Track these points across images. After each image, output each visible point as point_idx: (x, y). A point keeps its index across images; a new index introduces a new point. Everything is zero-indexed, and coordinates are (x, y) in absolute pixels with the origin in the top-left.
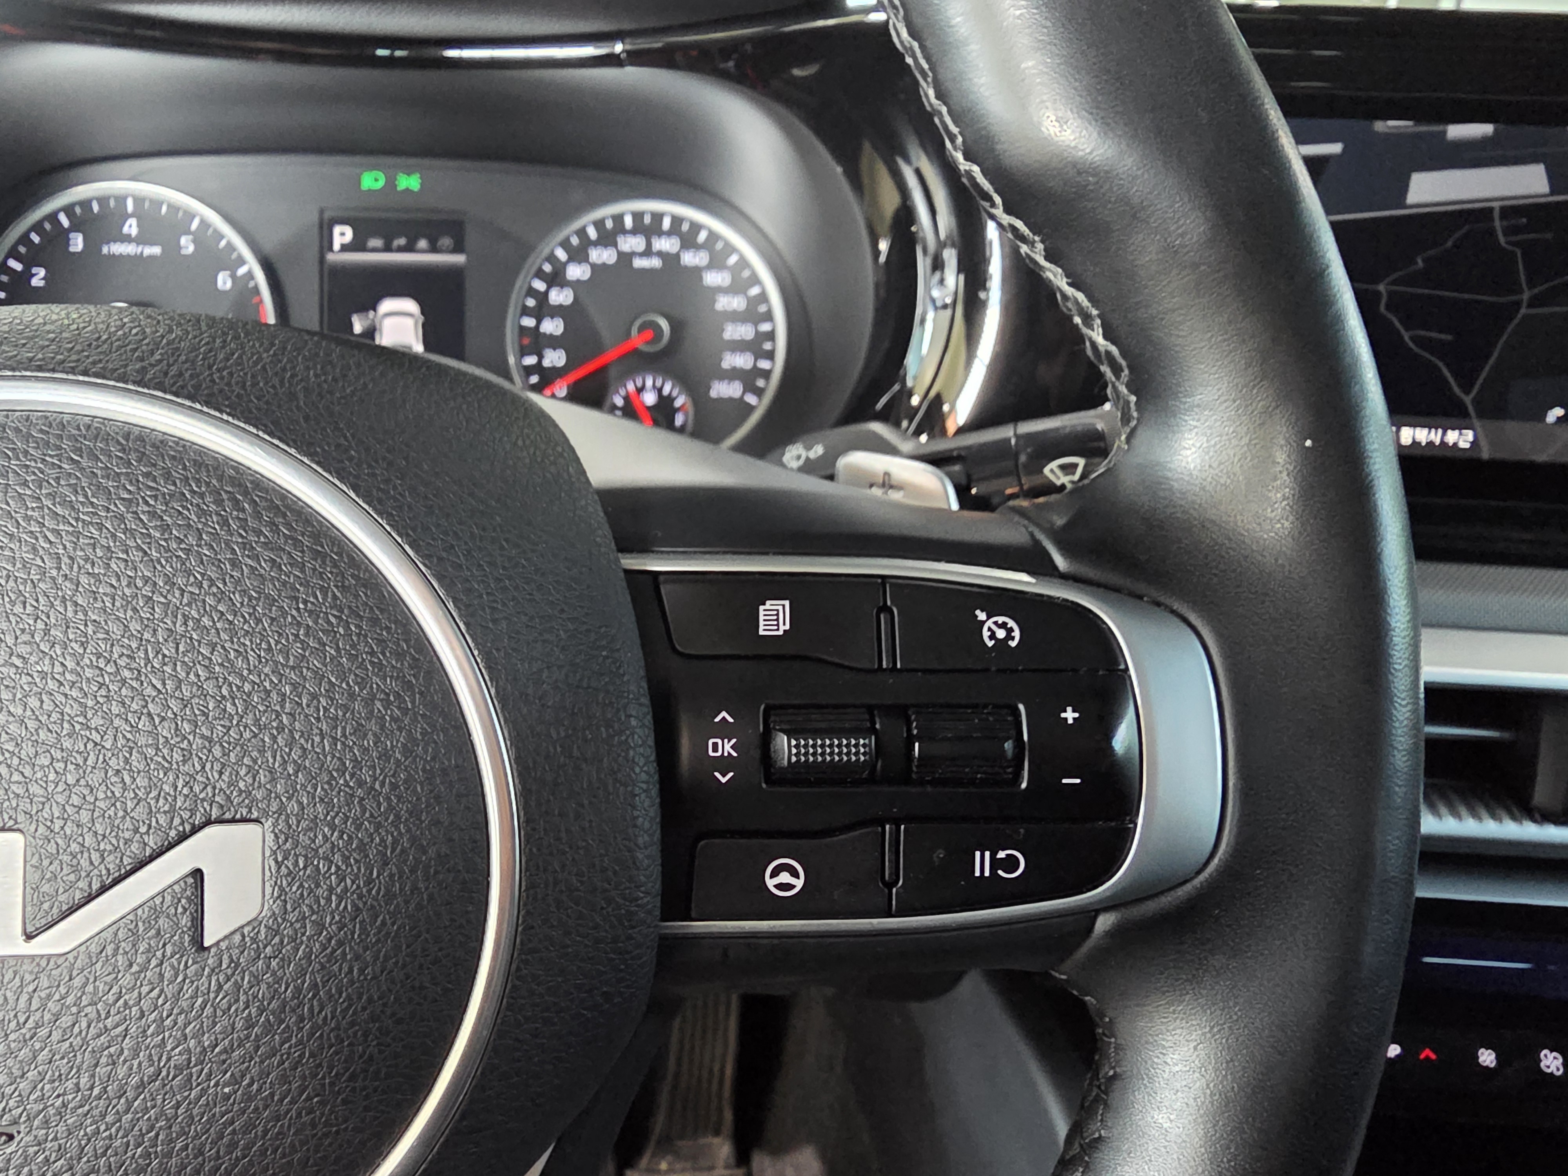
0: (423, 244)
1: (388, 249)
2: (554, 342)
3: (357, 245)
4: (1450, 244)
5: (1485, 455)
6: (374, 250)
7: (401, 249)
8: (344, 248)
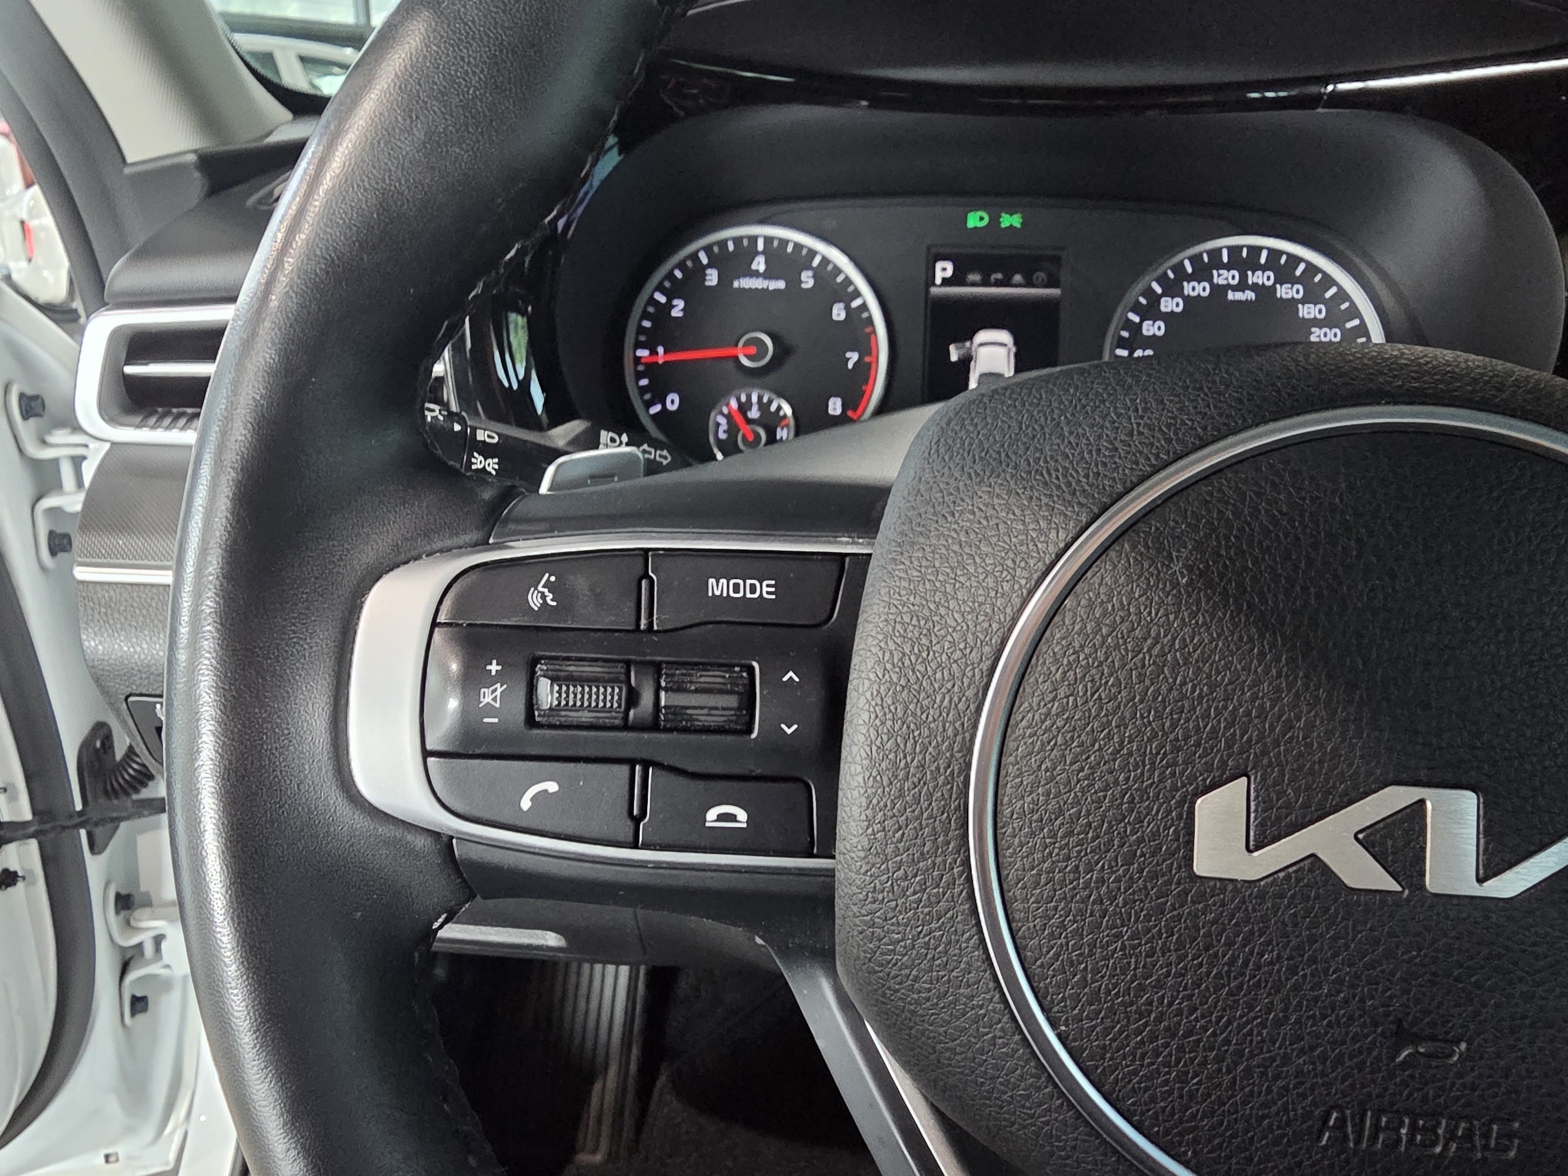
0: (1018, 278)
1: (985, 283)
3: (957, 279)
6: (974, 284)
7: (998, 284)
8: (946, 282)
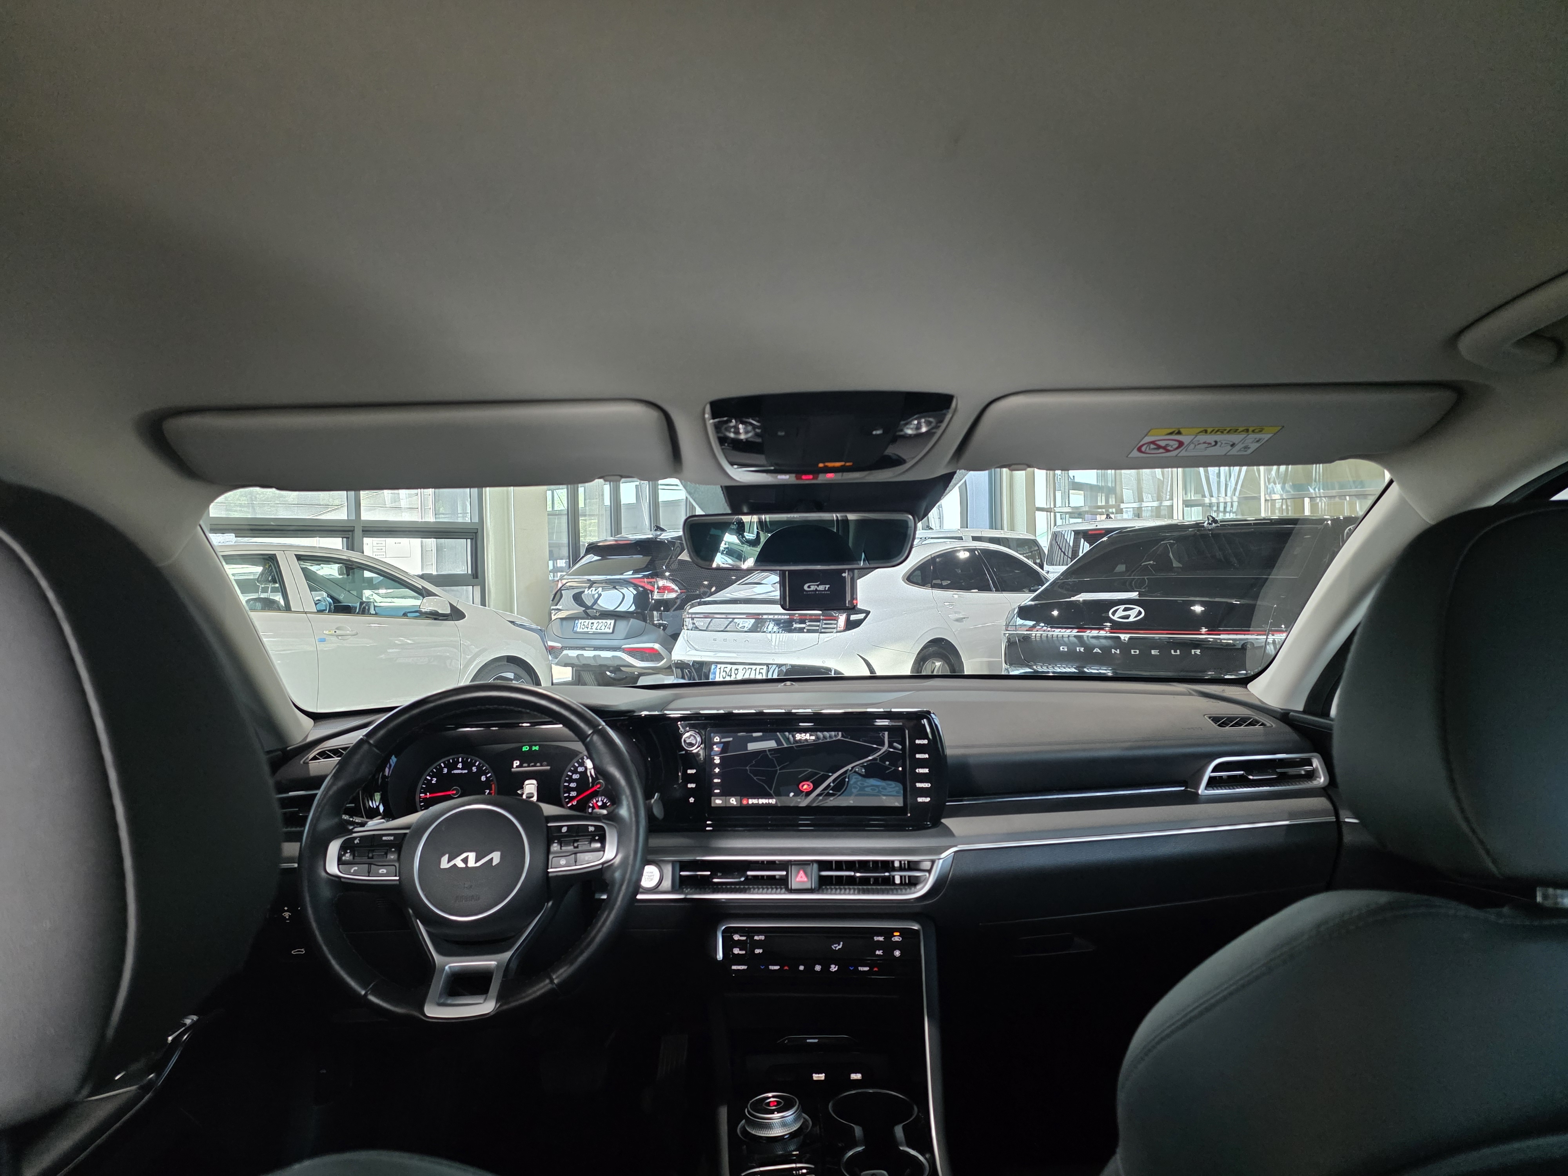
0: (538, 764)
1: (529, 766)
2: (573, 789)
3: (520, 766)
4: (759, 758)
5: (779, 805)
6: (525, 767)
7: (533, 766)
8: (517, 767)
